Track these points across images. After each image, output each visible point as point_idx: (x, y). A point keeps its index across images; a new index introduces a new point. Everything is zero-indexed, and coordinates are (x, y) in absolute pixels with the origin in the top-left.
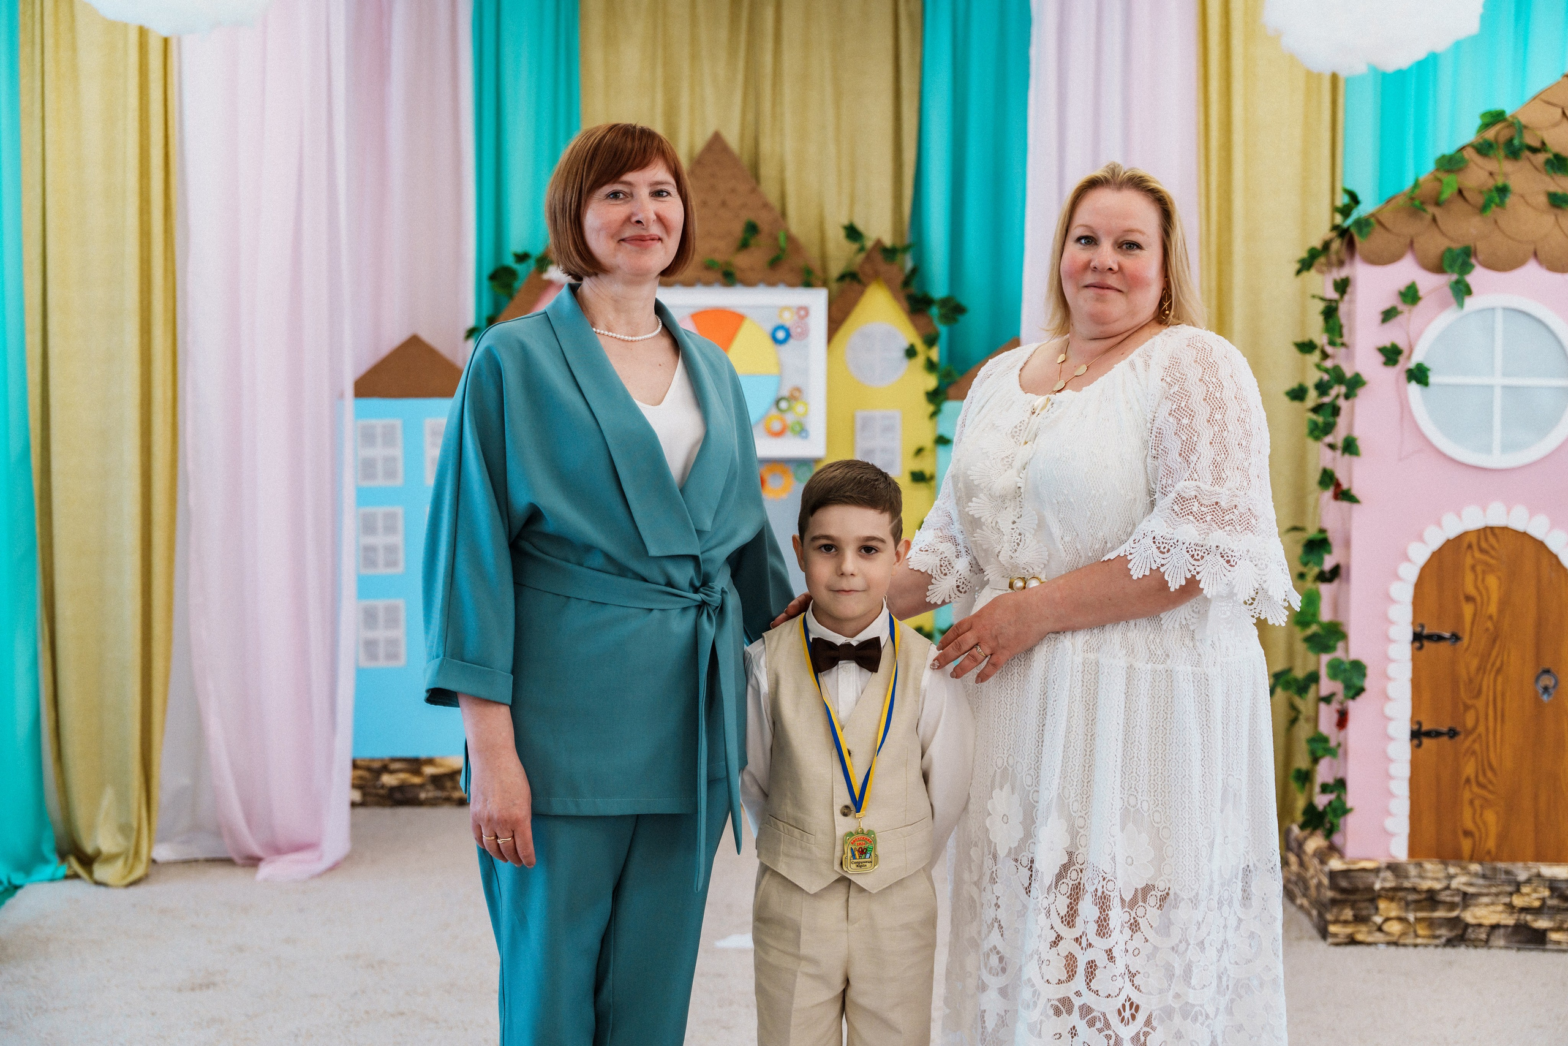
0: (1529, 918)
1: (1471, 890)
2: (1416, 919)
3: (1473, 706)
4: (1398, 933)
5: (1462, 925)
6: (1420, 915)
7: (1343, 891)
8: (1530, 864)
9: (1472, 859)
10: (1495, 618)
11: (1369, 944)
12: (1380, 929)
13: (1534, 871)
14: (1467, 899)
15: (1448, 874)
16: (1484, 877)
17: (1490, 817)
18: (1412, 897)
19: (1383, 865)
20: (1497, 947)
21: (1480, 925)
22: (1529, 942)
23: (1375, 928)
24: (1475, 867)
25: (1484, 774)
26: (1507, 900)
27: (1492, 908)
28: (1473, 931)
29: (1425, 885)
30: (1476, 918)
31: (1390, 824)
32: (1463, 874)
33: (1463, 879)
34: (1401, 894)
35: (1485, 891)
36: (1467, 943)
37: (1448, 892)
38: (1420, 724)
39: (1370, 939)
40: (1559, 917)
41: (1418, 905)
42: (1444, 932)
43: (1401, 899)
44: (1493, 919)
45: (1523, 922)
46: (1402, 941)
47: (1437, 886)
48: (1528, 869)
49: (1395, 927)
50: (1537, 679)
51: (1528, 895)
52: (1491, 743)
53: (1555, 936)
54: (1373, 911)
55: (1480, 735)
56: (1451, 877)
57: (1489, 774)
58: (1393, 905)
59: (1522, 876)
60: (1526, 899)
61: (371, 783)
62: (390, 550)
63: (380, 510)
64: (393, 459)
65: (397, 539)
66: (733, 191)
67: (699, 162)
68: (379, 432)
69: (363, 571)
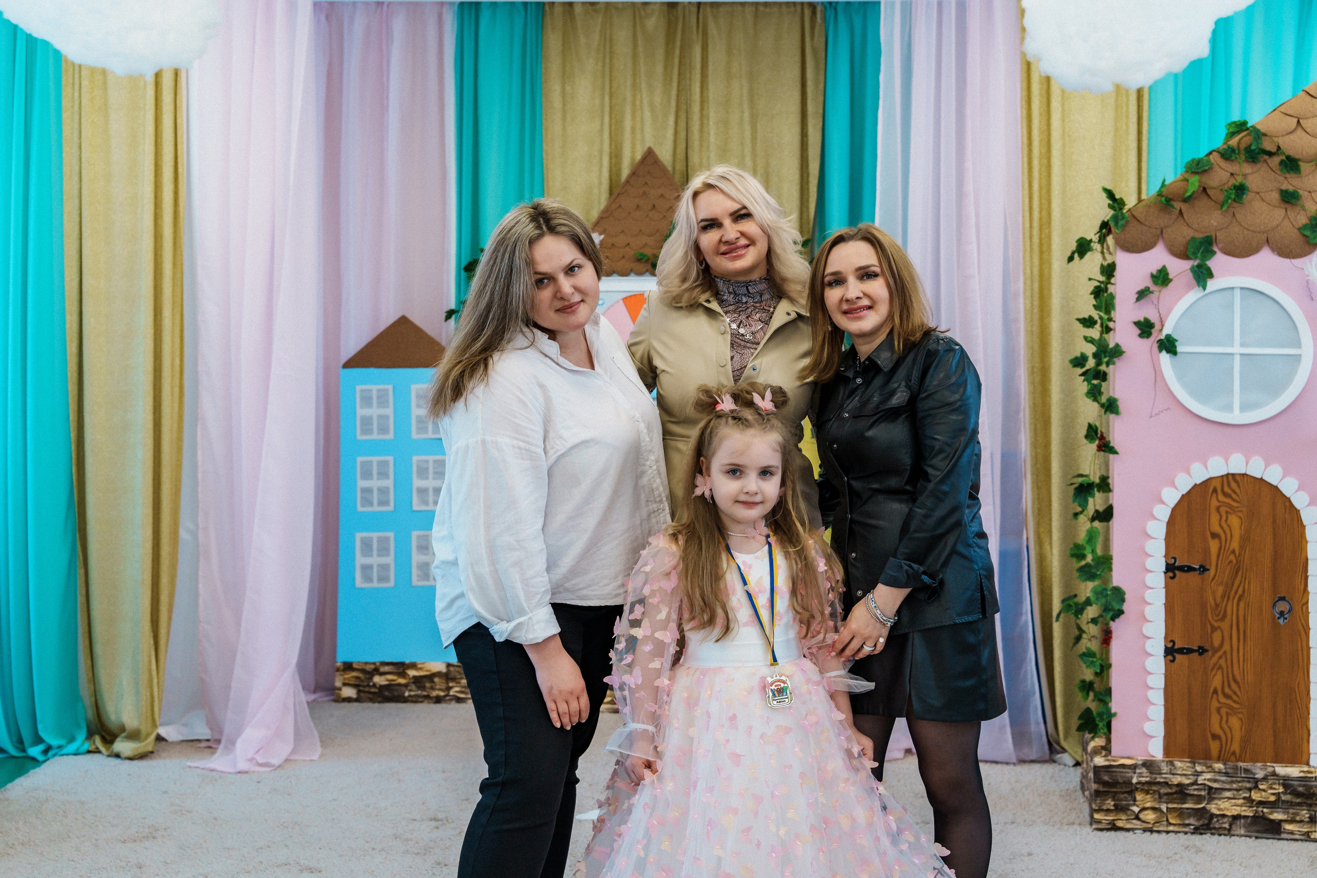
0: (1265, 810)
1: (1215, 785)
2: (1167, 808)
3: (1219, 627)
4: (1152, 822)
5: (1208, 815)
6: (1170, 806)
7: (1105, 784)
8: (1268, 764)
9: (1218, 760)
10: (1237, 553)
11: (1128, 830)
12: (1137, 818)
13: (1270, 769)
14: (1212, 793)
15: (1196, 771)
16: (1226, 774)
17: (1235, 722)
18: (1163, 791)
19: (1140, 762)
20: (1238, 836)
21: (1224, 816)
22: (1266, 831)
23: (1133, 817)
24: (1219, 766)
25: (1229, 686)
26: (1247, 795)
27: (1233, 801)
28: (1218, 821)
29: (1176, 780)
30: (1219, 809)
31: (1148, 727)
32: (1210, 772)
33: (1208, 776)
34: (1154, 788)
35: (1228, 786)
36: (1213, 831)
37: (1196, 787)
38: (1174, 642)
39: (1128, 826)
40: (1291, 811)
41: (1170, 797)
42: (1192, 821)
43: (1155, 791)
44: (1235, 811)
45: (1261, 814)
46: (1155, 829)
47: (1186, 781)
48: (1264, 768)
49: (1150, 816)
50: (1274, 604)
51: (1264, 790)
52: (1235, 661)
53: (1289, 827)
54: (1131, 802)
55: (1225, 653)
56: (1198, 774)
57: (1234, 686)
58: (1149, 796)
59: (1260, 775)
60: (1263, 793)
61: (365, 684)
62: (383, 491)
63: (375, 459)
64: (386, 417)
65: (389, 483)
66: (662, 195)
67: (633, 174)
68: (375, 395)
69: (361, 509)
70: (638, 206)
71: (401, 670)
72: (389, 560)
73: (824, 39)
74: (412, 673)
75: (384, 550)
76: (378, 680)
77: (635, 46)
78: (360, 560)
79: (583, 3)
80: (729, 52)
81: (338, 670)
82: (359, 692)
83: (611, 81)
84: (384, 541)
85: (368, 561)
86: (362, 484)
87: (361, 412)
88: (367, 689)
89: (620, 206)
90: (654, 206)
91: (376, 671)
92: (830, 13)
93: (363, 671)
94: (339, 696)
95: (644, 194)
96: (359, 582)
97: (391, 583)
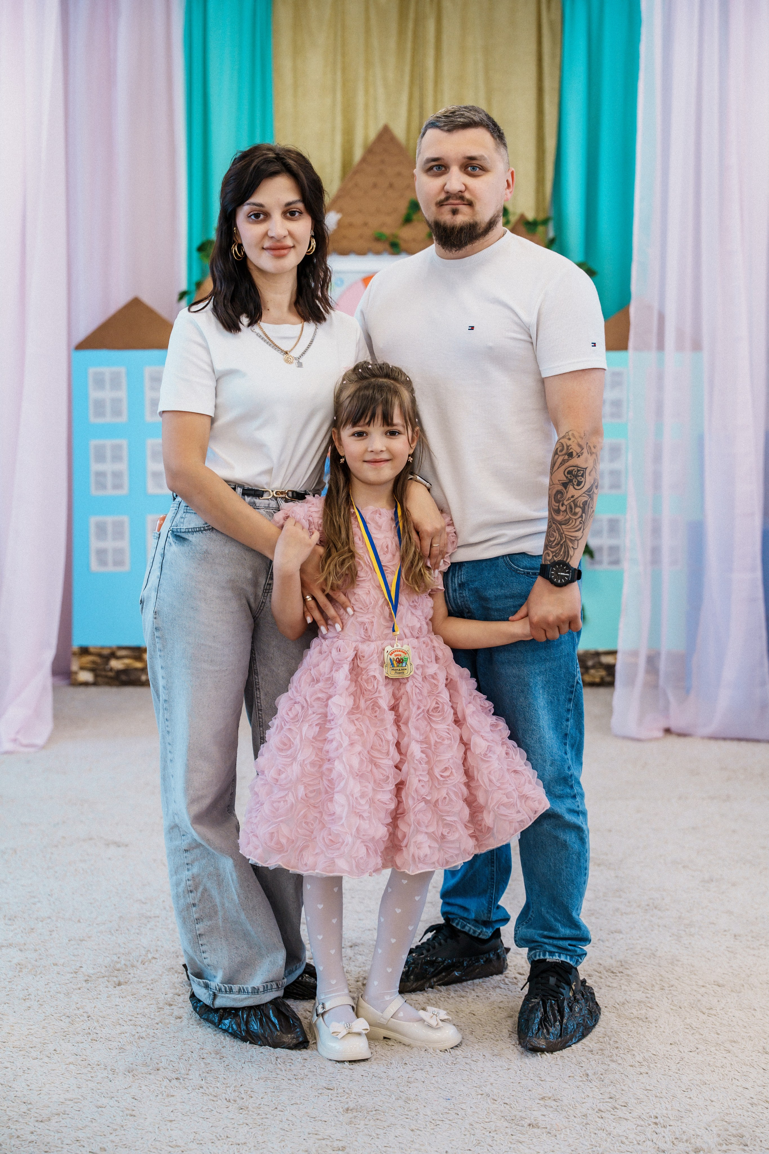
61: (102, 667)
62: (117, 475)
63: (108, 443)
64: (119, 400)
65: (122, 466)
66: (399, 174)
67: (370, 151)
68: (107, 378)
69: (94, 492)
70: (375, 186)
71: (137, 654)
72: (124, 544)
73: (559, 13)
75: (119, 534)
76: (115, 664)
77: (367, 19)
78: (95, 544)
81: (74, 654)
82: (96, 676)
83: (344, 55)
84: (118, 526)
85: (102, 545)
86: (96, 467)
87: (95, 395)
88: (103, 673)
89: (356, 185)
90: (391, 186)
91: (113, 655)
93: (100, 655)
94: (76, 680)
95: (381, 172)
96: (94, 566)
97: (127, 568)
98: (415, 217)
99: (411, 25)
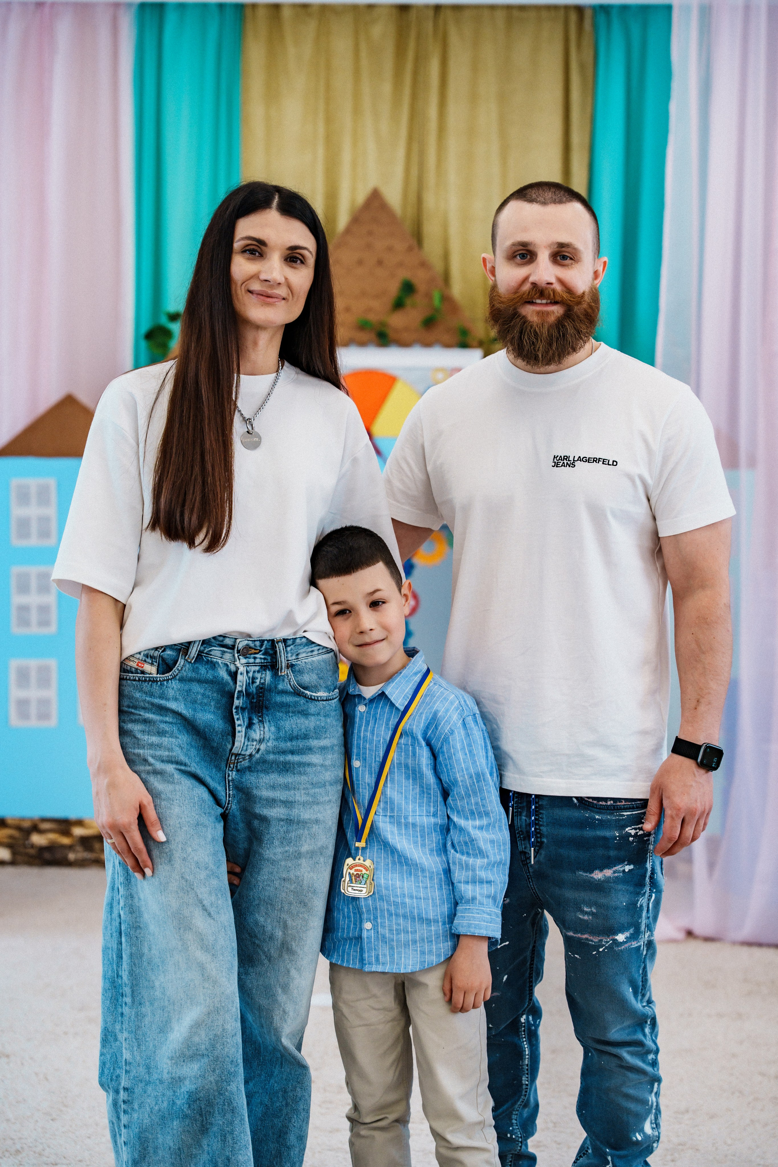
61: (21, 842)
62: (43, 609)
63: (34, 569)
64: (47, 518)
65: (50, 599)
66: (390, 249)
67: (356, 220)
68: (33, 490)
69: (16, 630)
70: (360, 262)
71: (64, 828)
72: (51, 693)
73: (591, 53)
74: (78, 831)
75: (44, 681)
76: (37, 839)
77: (357, 58)
78: (16, 693)
79: (294, 6)
80: (475, 67)
82: (14, 853)
84: (44, 671)
85: (23, 694)
86: (18, 600)
87: (18, 512)
88: (23, 850)
89: (338, 261)
90: (380, 263)
91: (35, 828)
92: (602, 19)
93: (19, 828)
95: (369, 246)
96: (14, 720)
97: (53, 722)
98: (408, 302)
99: (409, 66)
